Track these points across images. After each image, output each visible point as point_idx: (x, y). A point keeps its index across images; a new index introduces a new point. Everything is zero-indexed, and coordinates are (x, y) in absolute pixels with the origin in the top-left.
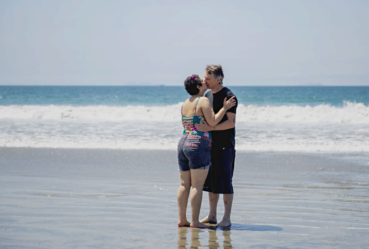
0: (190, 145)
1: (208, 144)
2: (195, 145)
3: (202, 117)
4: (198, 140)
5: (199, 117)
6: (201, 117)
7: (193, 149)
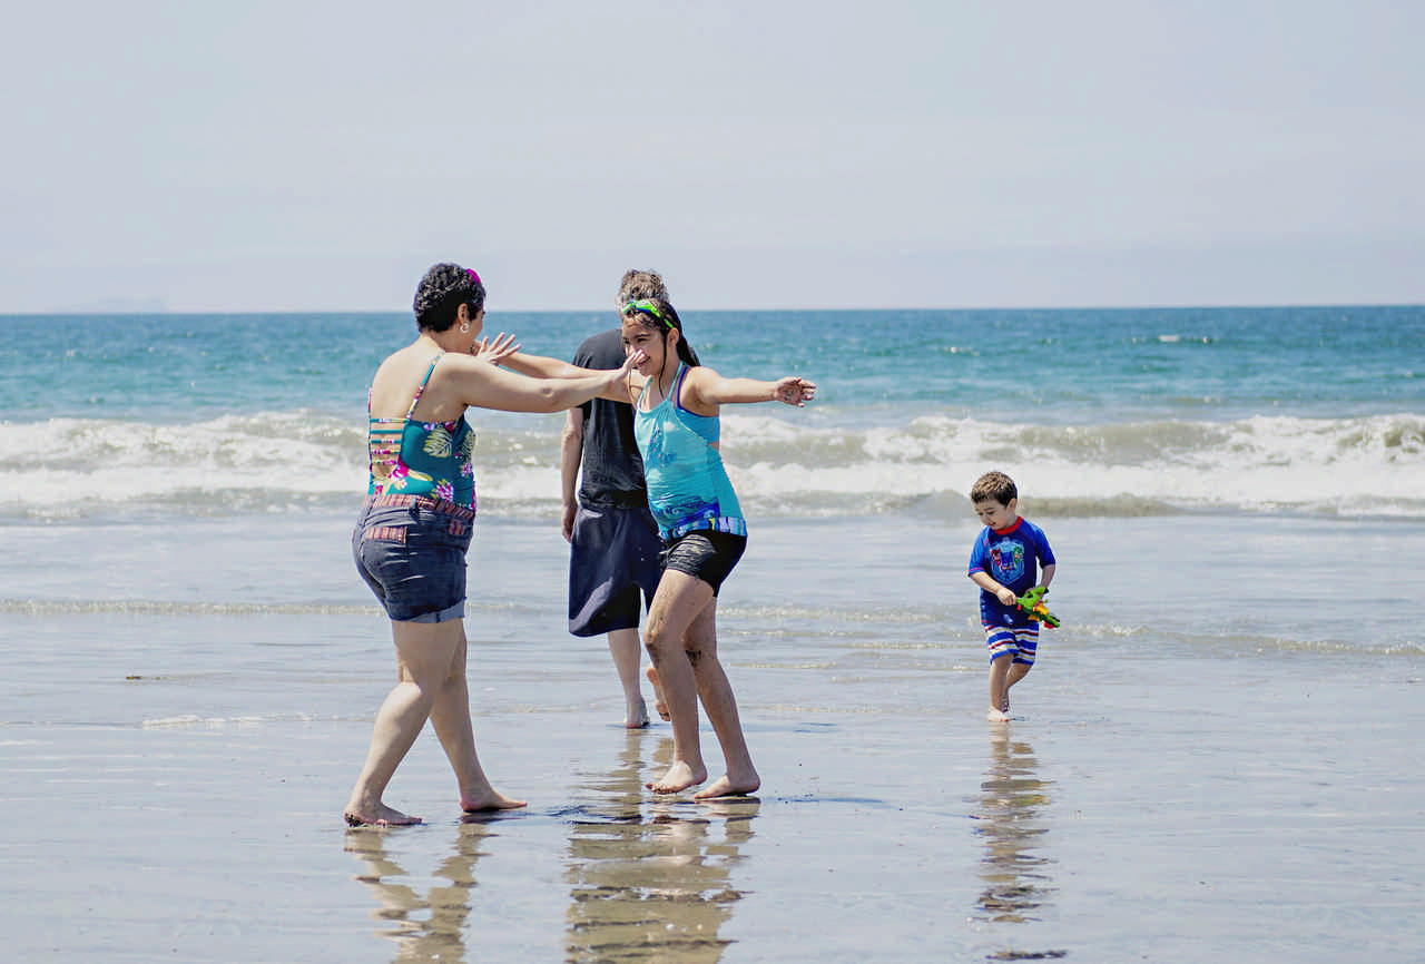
0: (376, 536)
1: (448, 528)
2: (394, 532)
3: (436, 427)
4: (406, 514)
5: (426, 426)
6: (432, 428)
7: (391, 550)
